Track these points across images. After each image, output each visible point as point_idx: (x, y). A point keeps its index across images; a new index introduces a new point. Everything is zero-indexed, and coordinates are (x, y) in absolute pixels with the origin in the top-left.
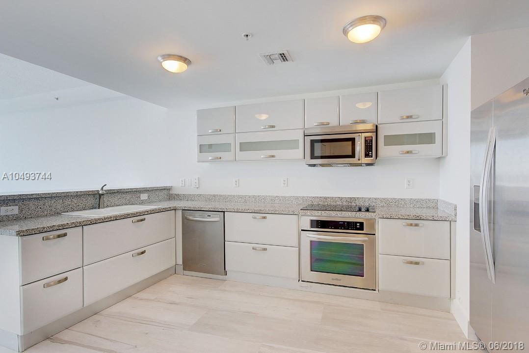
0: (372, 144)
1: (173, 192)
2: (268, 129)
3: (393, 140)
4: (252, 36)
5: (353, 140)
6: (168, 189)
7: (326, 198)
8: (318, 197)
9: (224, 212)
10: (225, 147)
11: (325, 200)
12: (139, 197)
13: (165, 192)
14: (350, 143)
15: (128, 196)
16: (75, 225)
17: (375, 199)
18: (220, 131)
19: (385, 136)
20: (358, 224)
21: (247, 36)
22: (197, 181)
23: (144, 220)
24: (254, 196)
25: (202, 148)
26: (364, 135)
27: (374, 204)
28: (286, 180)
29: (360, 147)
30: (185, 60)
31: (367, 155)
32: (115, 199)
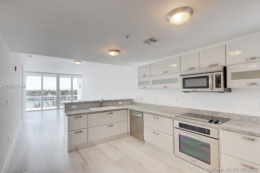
0: (220, 79)
1: (134, 101)
2: (165, 73)
3: (238, 76)
4: (129, 36)
5: (207, 77)
6: (132, 100)
7: (198, 110)
8: (193, 109)
9: (143, 113)
10: (147, 83)
11: (197, 111)
12: (118, 103)
13: (130, 101)
14: (206, 79)
15: (114, 103)
16: (85, 114)
17: (232, 114)
18: (145, 75)
19: (231, 73)
20: (207, 131)
21: (127, 37)
22: (141, 97)
23: (112, 113)
24: (162, 106)
25: (139, 83)
26: (215, 74)
27: (231, 117)
28: (177, 98)
29: (212, 82)
30: (117, 51)
31: (217, 86)
32: (108, 104)
